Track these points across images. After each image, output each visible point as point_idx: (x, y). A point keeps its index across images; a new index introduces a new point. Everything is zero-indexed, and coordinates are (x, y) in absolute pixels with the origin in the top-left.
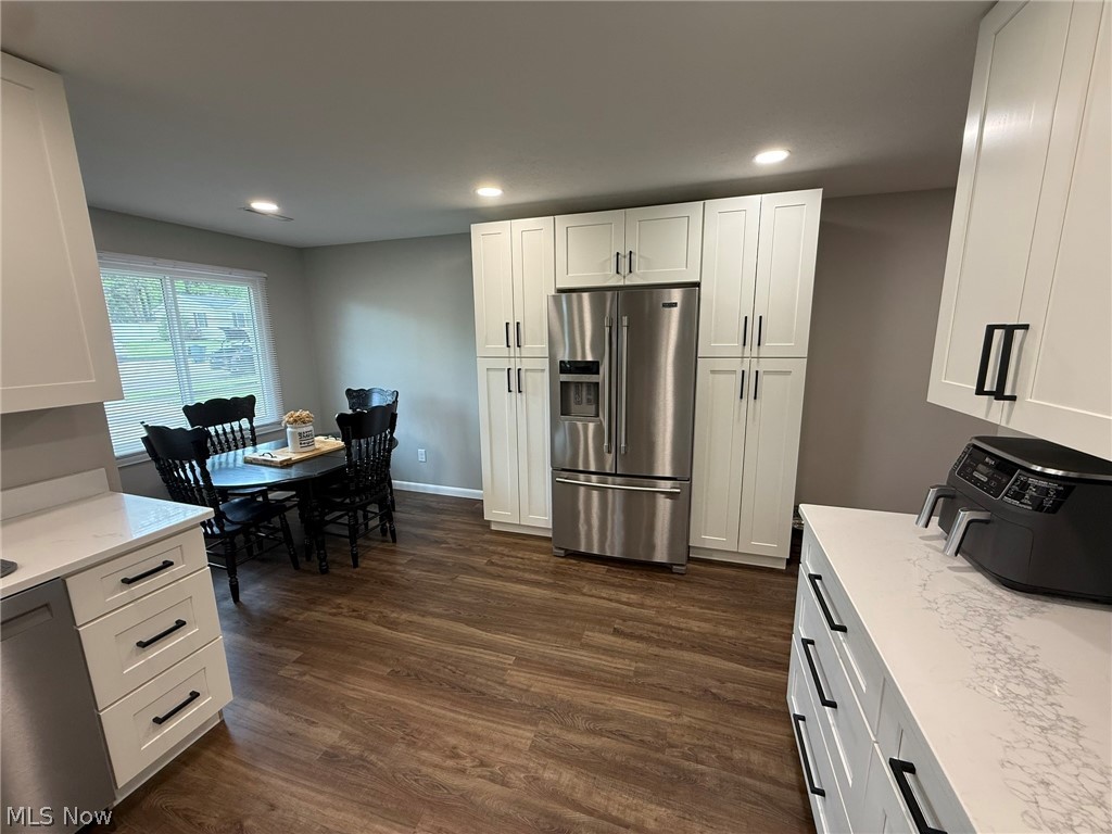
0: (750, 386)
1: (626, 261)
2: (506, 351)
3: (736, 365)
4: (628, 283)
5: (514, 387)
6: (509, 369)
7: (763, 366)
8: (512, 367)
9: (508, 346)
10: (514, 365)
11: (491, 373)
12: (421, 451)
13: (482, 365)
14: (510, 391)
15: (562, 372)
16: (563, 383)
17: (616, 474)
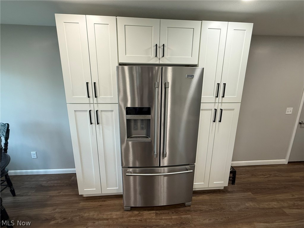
0: (217, 116)
1: (160, 49)
2: (87, 100)
3: (213, 107)
4: (161, 62)
5: (94, 120)
6: (90, 111)
8: (92, 109)
9: (89, 97)
10: (94, 108)
11: (77, 113)
12: (33, 153)
13: (71, 109)
14: (91, 123)
15: (127, 114)
16: (127, 120)
17: (160, 167)
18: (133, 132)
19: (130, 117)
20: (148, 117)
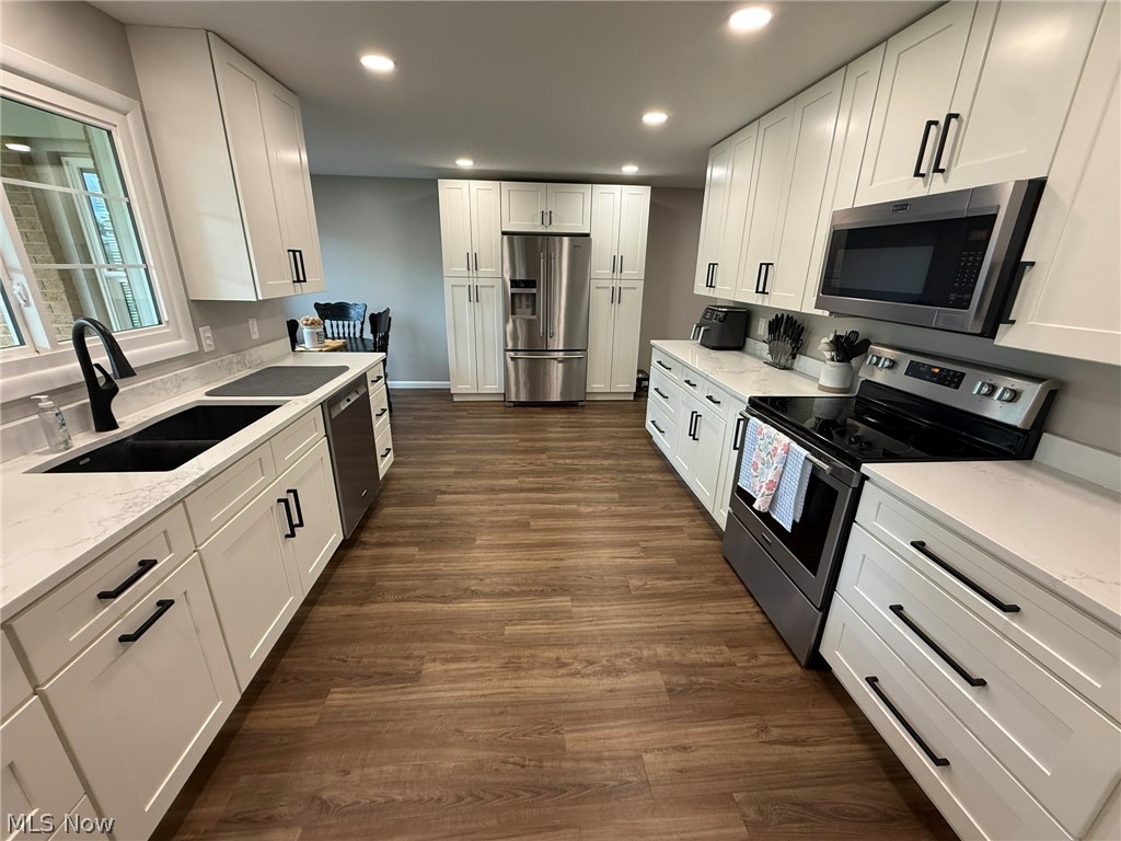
0: (616, 296)
1: (547, 216)
2: (467, 273)
3: (609, 284)
4: (548, 231)
5: (473, 297)
6: (469, 286)
7: (623, 284)
8: (471, 284)
9: (469, 270)
11: (455, 288)
13: (448, 283)
14: (470, 302)
15: (512, 287)
16: (512, 294)
17: (547, 351)
18: (518, 310)
19: (516, 290)
20: (534, 291)
